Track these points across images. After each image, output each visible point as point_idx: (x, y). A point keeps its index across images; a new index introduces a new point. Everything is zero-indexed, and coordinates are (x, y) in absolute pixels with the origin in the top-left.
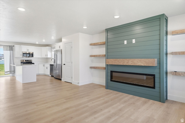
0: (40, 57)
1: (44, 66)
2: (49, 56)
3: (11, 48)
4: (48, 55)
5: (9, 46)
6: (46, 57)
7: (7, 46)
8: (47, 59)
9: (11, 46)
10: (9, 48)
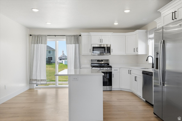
0: (124, 54)
1: (130, 72)
2: (141, 51)
3: (77, 39)
4: (139, 50)
5: (74, 36)
6: (136, 53)
7: (71, 36)
8: (137, 58)
9: (76, 35)
10: (74, 39)
